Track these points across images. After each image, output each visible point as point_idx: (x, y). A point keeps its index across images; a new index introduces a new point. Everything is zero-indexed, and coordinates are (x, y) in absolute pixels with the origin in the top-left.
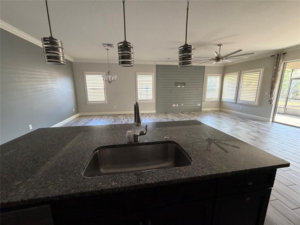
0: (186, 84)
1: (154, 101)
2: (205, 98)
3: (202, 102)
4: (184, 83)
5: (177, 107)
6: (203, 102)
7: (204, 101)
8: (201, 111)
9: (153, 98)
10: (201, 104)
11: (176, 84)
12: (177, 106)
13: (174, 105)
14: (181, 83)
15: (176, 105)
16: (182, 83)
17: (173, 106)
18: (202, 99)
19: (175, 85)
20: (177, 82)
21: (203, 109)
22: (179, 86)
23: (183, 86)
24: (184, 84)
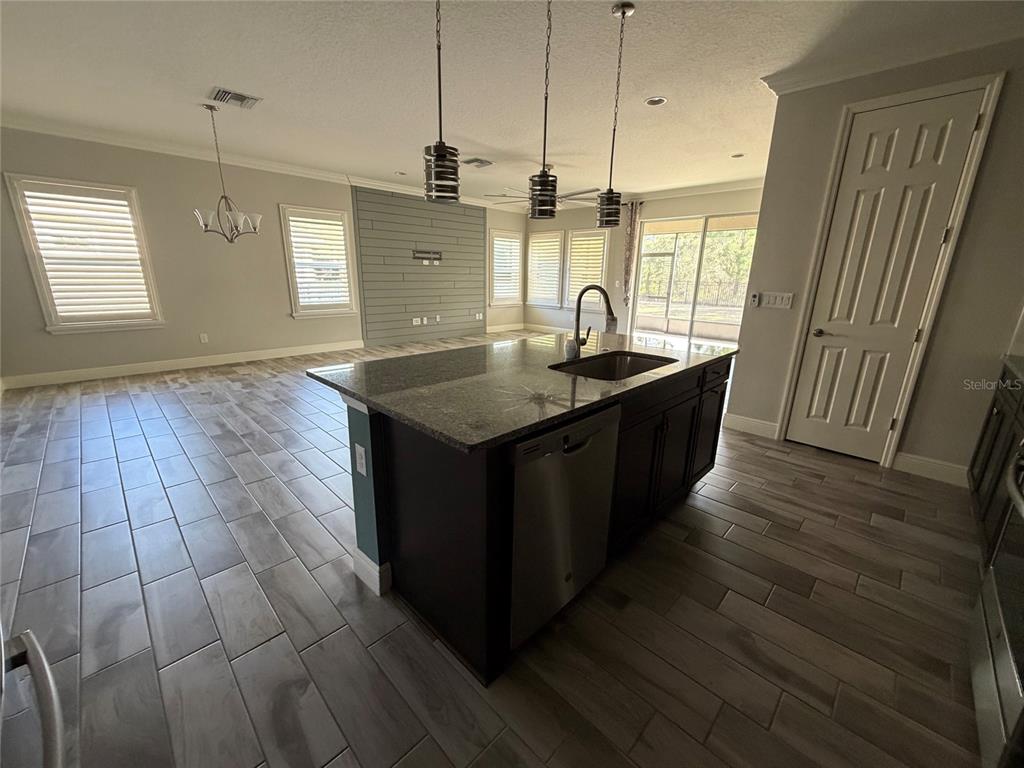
0: (443, 257)
1: (356, 310)
2: (491, 297)
3: (485, 307)
4: (437, 253)
5: (427, 325)
6: (488, 308)
7: (490, 305)
8: (485, 333)
9: (350, 300)
10: (484, 315)
11: (419, 255)
12: (425, 322)
13: (416, 321)
14: (429, 253)
15: (422, 320)
16: (434, 253)
17: (414, 323)
18: (485, 301)
19: (415, 258)
20: (419, 249)
21: (489, 329)
22: (426, 262)
23: (436, 263)
24: (438, 256)
